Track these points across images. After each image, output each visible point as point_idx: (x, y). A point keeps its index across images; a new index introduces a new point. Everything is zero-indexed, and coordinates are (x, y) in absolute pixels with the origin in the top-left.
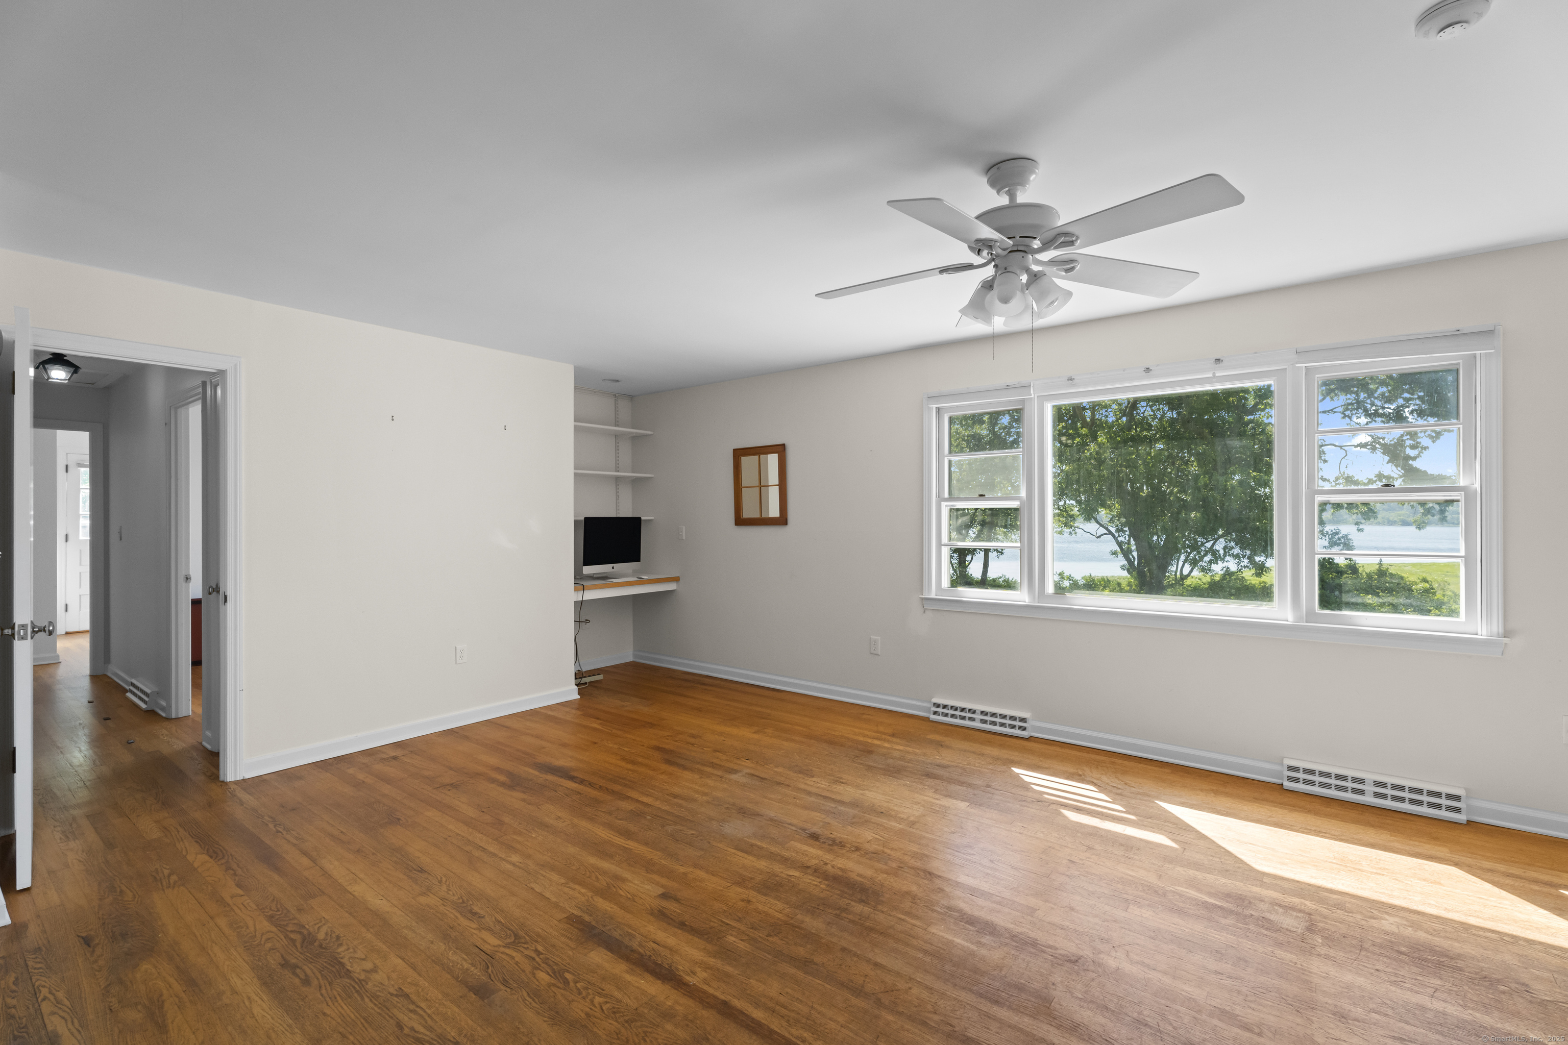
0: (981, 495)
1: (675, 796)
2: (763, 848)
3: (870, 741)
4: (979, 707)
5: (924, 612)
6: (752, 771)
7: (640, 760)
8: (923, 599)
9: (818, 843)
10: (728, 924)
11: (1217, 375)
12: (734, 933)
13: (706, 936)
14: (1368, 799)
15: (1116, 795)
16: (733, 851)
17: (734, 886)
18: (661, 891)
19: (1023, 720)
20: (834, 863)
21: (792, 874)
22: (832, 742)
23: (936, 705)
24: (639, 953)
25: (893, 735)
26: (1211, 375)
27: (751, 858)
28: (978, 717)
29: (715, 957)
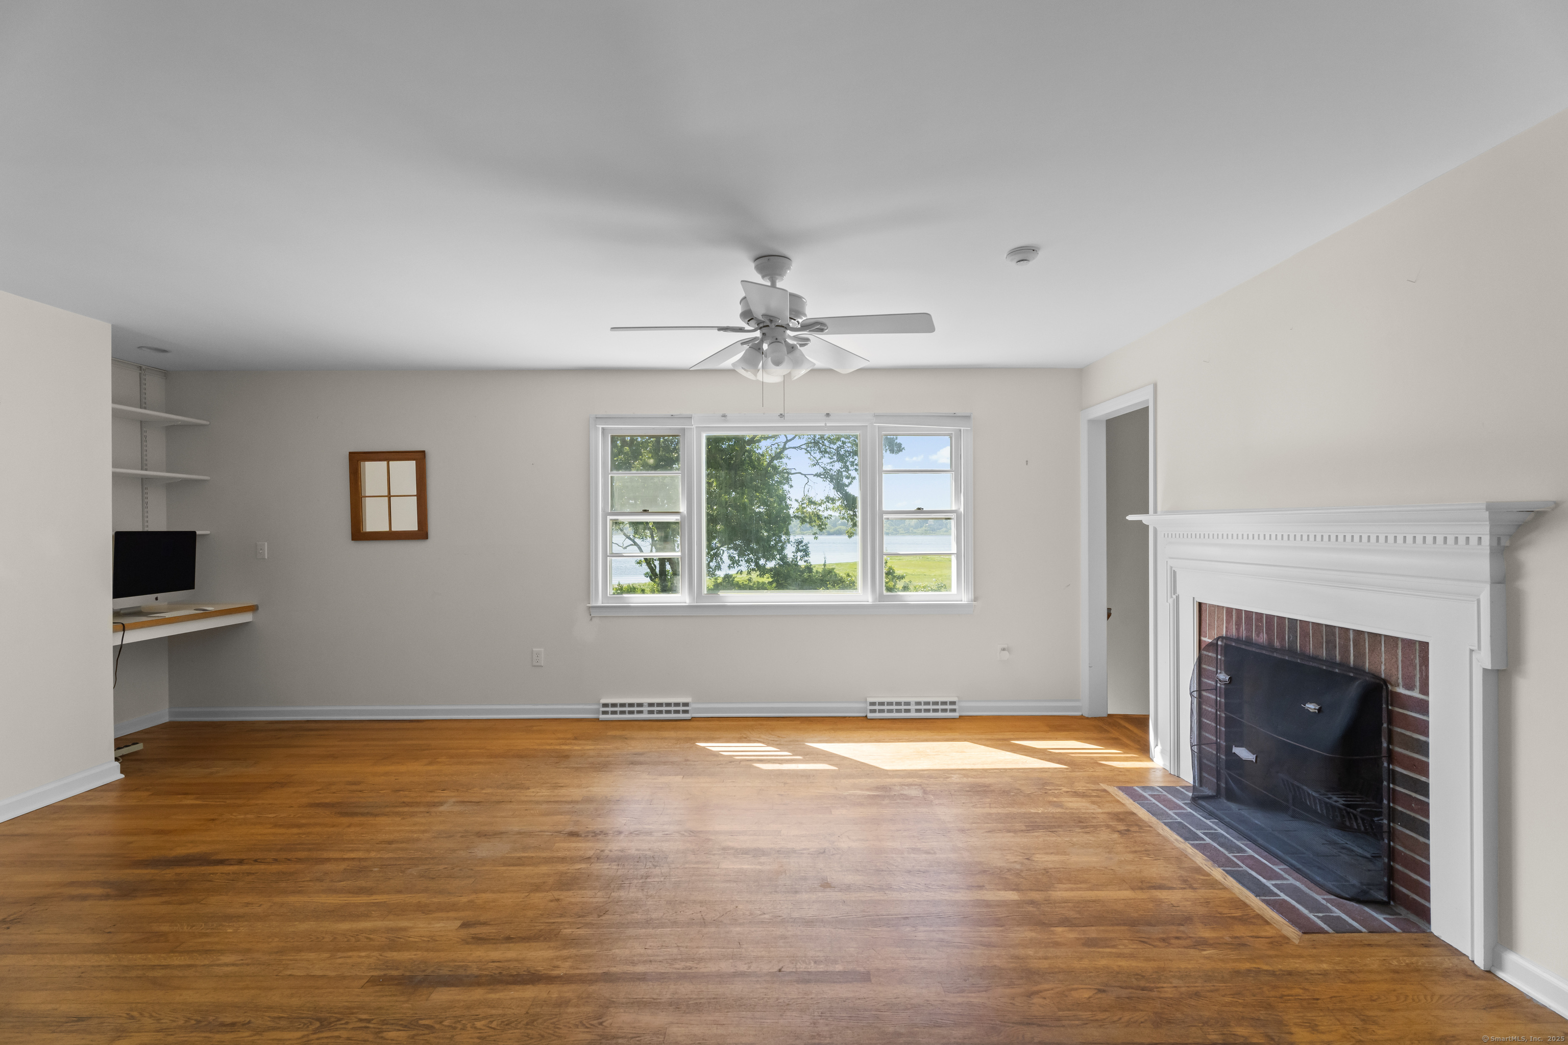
0: (645, 511)
1: (390, 842)
2: (532, 857)
3: (558, 747)
4: (646, 700)
5: (591, 619)
6: (459, 799)
7: (303, 821)
8: (589, 607)
9: (580, 838)
10: (554, 923)
11: (827, 425)
12: (566, 926)
13: (542, 939)
14: (913, 715)
15: (780, 746)
16: (504, 868)
17: (532, 894)
18: (459, 923)
19: (686, 704)
20: (609, 848)
21: (579, 867)
22: (521, 756)
23: (605, 705)
24: (487, 975)
25: (576, 739)
26: (824, 425)
27: (527, 868)
28: (645, 709)
29: (564, 949)
